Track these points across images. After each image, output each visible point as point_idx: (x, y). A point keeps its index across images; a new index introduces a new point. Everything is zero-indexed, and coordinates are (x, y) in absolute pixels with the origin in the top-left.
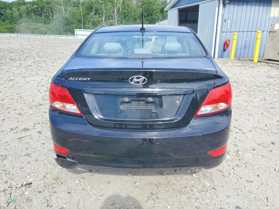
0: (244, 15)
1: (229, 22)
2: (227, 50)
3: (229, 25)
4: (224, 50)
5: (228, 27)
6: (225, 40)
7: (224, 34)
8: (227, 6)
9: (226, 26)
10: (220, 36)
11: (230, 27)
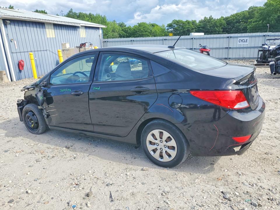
0: (26, 35)
1: (15, 42)
2: (23, 71)
3: (16, 45)
4: (20, 71)
5: (16, 48)
6: (17, 61)
7: (15, 55)
8: (9, 26)
9: (14, 47)
10: (11, 57)
11: (18, 48)
